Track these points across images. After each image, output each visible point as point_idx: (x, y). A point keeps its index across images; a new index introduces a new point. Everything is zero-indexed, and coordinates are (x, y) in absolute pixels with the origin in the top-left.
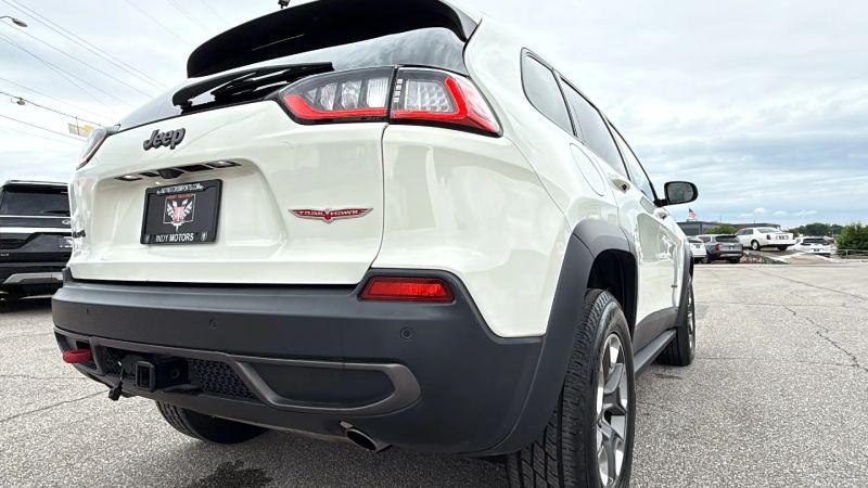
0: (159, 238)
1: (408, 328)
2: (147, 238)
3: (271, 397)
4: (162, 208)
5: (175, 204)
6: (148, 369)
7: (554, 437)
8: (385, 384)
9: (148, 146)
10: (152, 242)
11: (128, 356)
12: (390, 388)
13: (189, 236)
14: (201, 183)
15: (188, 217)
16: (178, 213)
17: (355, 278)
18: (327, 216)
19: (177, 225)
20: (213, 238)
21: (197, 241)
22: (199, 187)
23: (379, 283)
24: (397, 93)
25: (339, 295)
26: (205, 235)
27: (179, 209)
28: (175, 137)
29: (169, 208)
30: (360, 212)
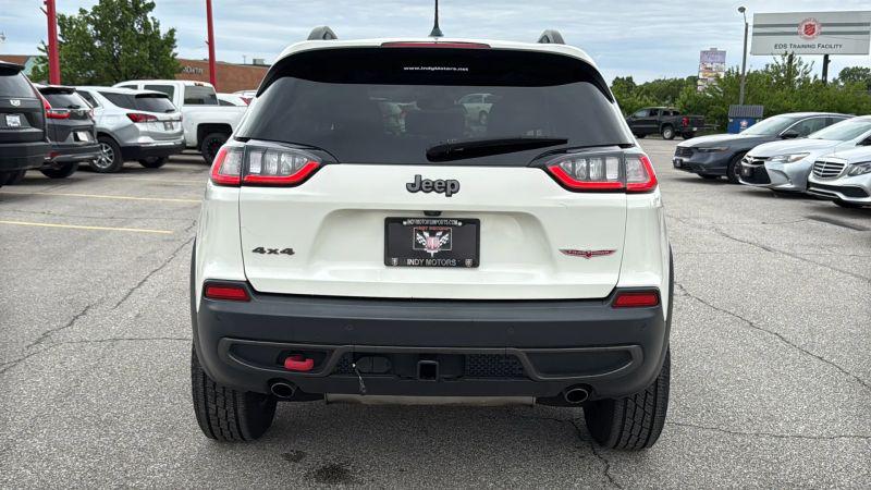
0: (411, 262)
2: (395, 260)
3: (538, 375)
4: (410, 238)
5: (426, 234)
6: (434, 365)
8: (628, 357)
9: (413, 188)
10: (402, 264)
12: (630, 359)
14: (459, 220)
15: (444, 246)
17: (604, 294)
18: (588, 255)
19: (432, 252)
20: (475, 264)
21: (461, 265)
22: (457, 223)
23: (622, 297)
25: (599, 305)
26: (469, 262)
27: (433, 239)
28: (450, 188)
29: (419, 237)
30: (610, 252)
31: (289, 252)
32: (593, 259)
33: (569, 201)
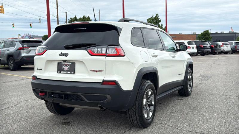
0: (62, 72)
1: (109, 89)
2: (59, 72)
3: (86, 100)
4: (62, 67)
5: (65, 66)
6: (63, 96)
7: (135, 108)
8: (106, 98)
9: (60, 55)
10: (60, 73)
11: (54, 94)
12: (107, 98)
13: (68, 72)
14: (71, 63)
15: (68, 69)
16: (66, 68)
17: (101, 81)
18: (96, 71)
19: (66, 70)
20: (74, 73)
21: (71, 73)
22: (70, 63)
23: (105, 82)
24: (107, 51)
25: (99, 84)
26: (72, 72)
27: (66, 67)
28: (66, 55)
29: (64, 67)
30: (102, 71)
31: (41, 69)
32: (98, 73)
33: (91, 58)
